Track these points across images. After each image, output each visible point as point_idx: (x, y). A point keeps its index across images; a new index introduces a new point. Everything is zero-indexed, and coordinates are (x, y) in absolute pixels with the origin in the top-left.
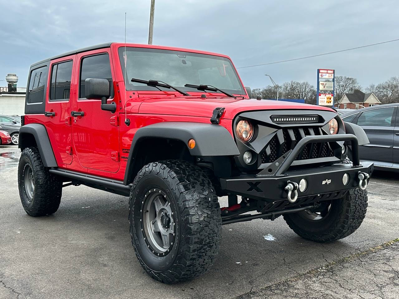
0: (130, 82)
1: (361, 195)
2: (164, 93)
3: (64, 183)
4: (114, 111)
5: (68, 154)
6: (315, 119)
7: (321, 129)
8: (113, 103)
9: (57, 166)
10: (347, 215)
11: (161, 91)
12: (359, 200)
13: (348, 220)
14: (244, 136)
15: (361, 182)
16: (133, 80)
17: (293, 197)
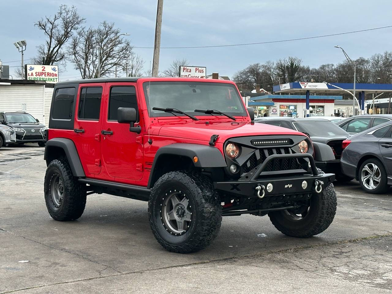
0: (152, 110)
1: (331, 196)
2: (178, 118)
3: (88, 192)
4: (139, 132)
5: (98, 166)
6: (286, 141)
7: (291, 149)
8: (139, 127)
9: (85, 176)
10: (322, 211)
11: (176, 116)
12: (330, 199)
13: (323, 215)
14: (231, 154)
15: (316, 187)
16: (154, 109)
17: (261, 194)
